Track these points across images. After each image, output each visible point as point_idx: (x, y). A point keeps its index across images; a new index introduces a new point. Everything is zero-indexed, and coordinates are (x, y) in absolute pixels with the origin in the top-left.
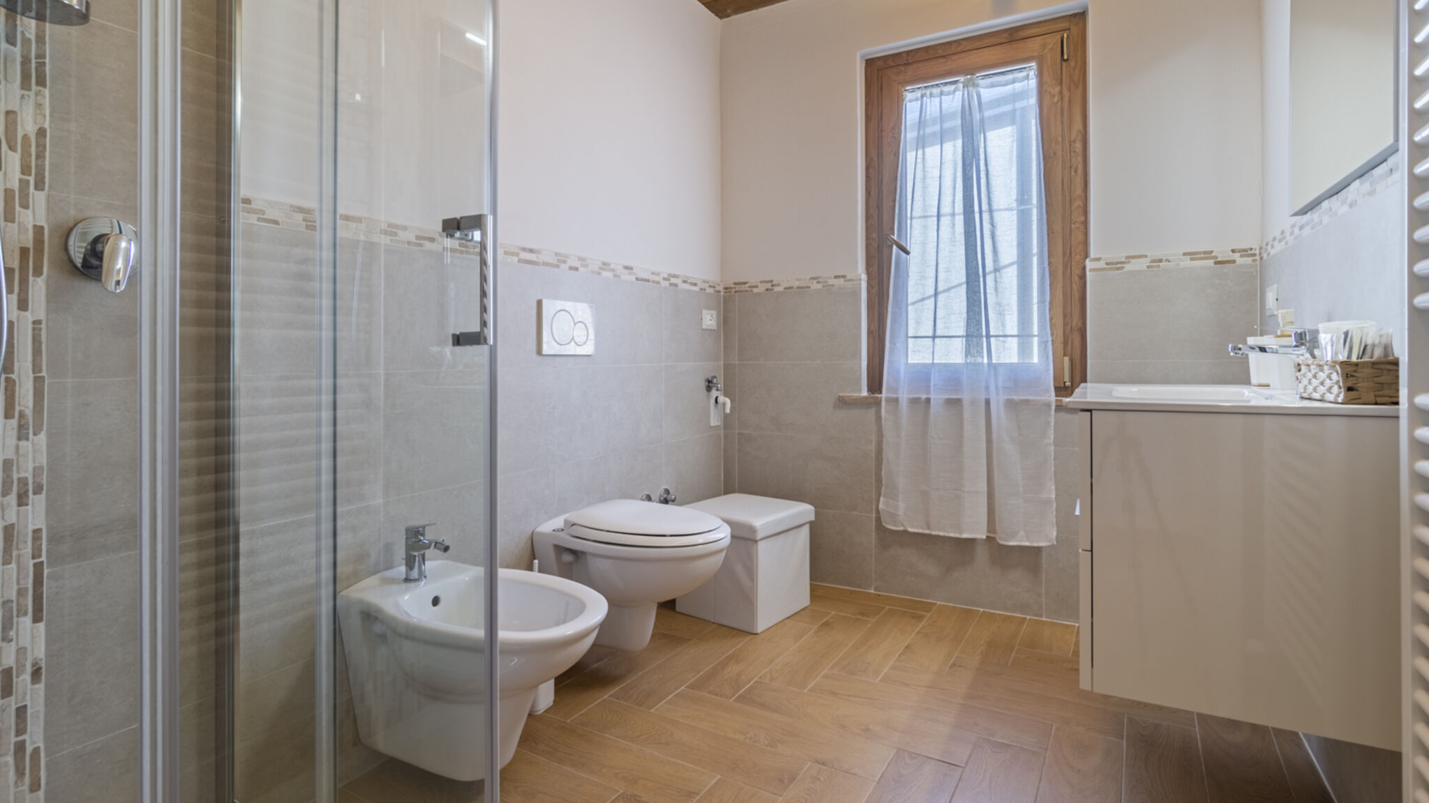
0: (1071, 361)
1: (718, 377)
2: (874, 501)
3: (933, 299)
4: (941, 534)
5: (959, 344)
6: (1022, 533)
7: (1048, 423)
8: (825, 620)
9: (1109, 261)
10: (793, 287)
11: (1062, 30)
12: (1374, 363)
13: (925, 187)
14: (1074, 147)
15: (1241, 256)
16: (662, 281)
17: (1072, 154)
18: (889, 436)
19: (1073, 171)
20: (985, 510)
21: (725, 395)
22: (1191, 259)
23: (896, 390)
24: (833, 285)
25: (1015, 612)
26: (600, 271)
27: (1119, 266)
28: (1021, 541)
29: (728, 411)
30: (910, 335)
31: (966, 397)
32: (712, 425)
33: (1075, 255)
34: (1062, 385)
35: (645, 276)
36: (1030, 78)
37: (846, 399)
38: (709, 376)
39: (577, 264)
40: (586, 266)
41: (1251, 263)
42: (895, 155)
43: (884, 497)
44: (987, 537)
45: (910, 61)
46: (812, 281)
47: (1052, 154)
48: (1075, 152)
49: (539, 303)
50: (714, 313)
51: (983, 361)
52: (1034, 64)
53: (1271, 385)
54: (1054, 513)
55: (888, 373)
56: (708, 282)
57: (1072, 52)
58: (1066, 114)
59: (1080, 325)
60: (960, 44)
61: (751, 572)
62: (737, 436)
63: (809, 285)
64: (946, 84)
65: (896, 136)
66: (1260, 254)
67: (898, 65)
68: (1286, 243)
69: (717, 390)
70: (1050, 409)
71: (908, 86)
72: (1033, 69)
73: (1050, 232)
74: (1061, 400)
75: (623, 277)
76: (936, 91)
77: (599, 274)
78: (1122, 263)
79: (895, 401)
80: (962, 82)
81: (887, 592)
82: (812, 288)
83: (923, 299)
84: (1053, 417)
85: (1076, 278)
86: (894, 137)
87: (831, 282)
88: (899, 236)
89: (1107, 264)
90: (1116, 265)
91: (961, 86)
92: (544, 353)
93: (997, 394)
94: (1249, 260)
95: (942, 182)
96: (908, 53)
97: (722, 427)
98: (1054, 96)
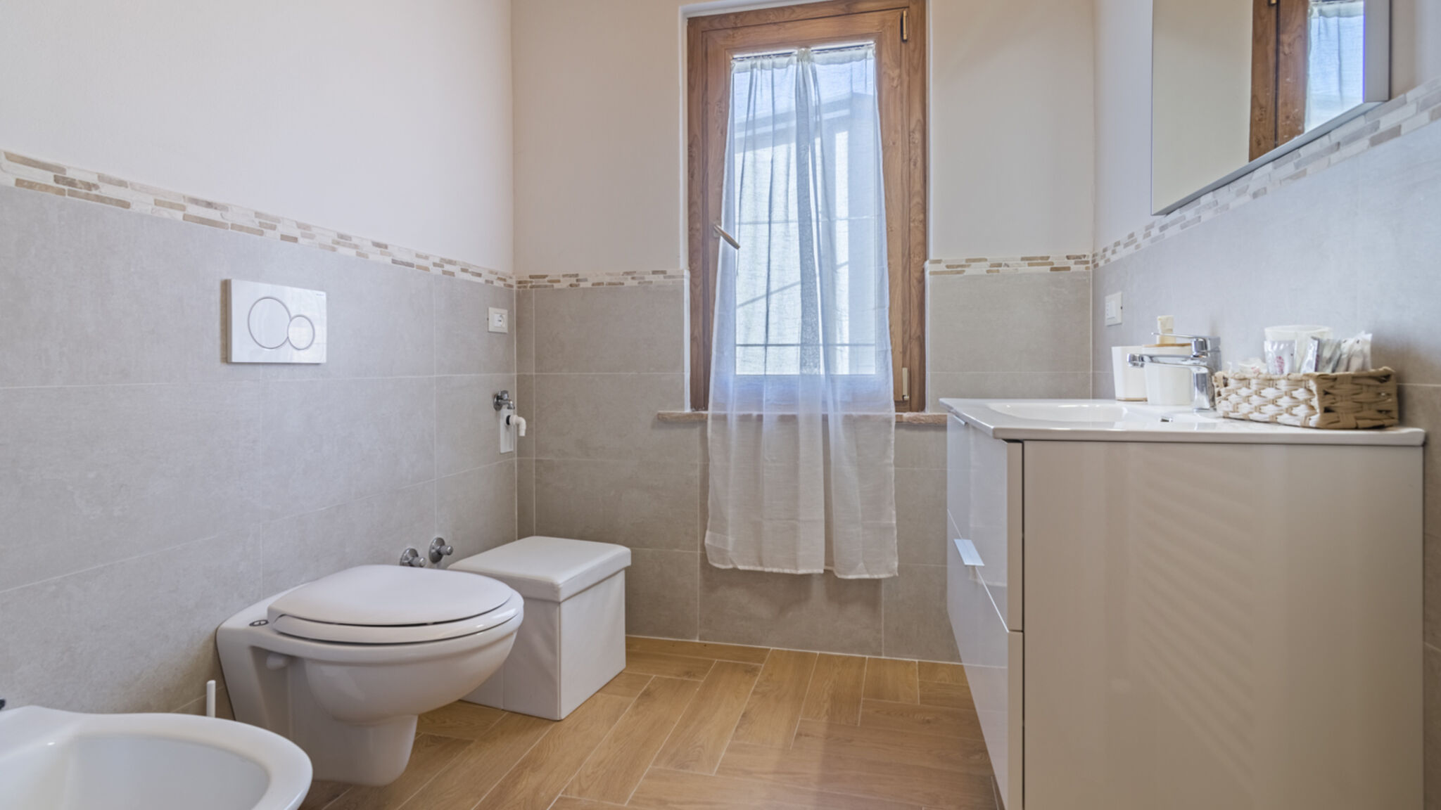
0: (910, 372)
1: (510, 393)
2: (699, 535)
3: (764, 300)
4: (775, 570)
5: (794, 353)
6: (861, 564)
7: (888, 441)
8: (645, 687)
9: (949, 264)
10: (603, 284)
11: (902, 8)
12: (1354, 377)
13: (755, 172)
14: (913, 138)
15: (1076, 263)
16: (431, 267)
17: (911, 145)
18: (716, 459)
19: (912, 164)
20: (823, 540)
21: (520, 414)
22: (1030, 265)
23: (724, 406)
24: (651, 282)
25: (852, 652)
26: (336, 246)
27: (959, 269)
28: (860, 574)
29: (523, 433)
30: (738, 343)
31: (801, 413)
32: (502, 451)
33: (914, 257)
34: (901, 399)
35: (407, 258)
36: (868, 57)
37: (666, 417)
38: (498, 391)
39: (296, 233)
40: (312, 237)
41: (1085, 270)
42: (722, 133)
43: (710, 530)
44: (825, 570)
45: (739, 25)
46: (626, 276)
47: (891, 144)
48: (914, 143)
49: (226, 287)
50: (505, 312)
51: (819, 372)
52: (872, 42)
53: (1149, 400)
54: (896, 541)
55: (715, 386)
56: (496, 274)
57: (911, 34)
58: (905, 99)
59: (918, 333)
60: (794, 11)
61: (552, 642)
62: (534, 464)
63: (622, 282)
64: (778, 55)
65: (724, 110)
66: (1093, 261)
67: (726, 29)
68: (1137, 247)
69: (509, 408)
70: (891, 426)
71: (736, 54)
72: (871, 47)
73: (889, 230)
74: (901, 416)
75: (371, 257)
76: (767, 62)
77: (334, 250)
78: (962, 266)
79: (722, 419)
80: (796, 55)
81: (715, 641)
82: (625, 285)
83: (753, 301)
84: (893, 434)
85: (914, 282)
86: (721, 112)
87: (648, 278)
88: (727, 227)
89: (948, 267)
90: (955, 269)
91: (795, 59)
92: (234, 360)
93: (836, 410)
94: (1082, 267)
95: (774, 166)
96: (737, 15)
97: (516, 453)
98: (893, 79)
